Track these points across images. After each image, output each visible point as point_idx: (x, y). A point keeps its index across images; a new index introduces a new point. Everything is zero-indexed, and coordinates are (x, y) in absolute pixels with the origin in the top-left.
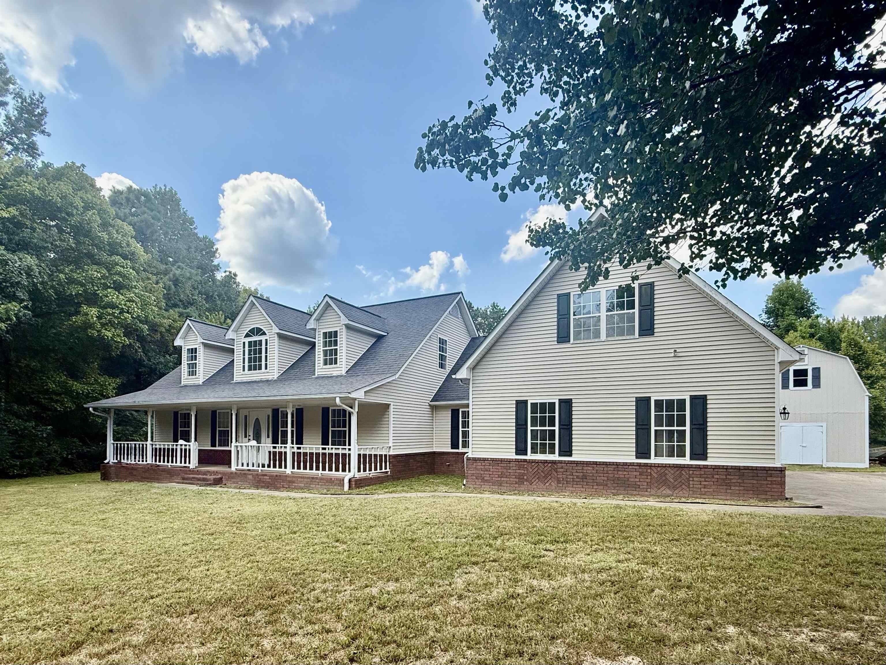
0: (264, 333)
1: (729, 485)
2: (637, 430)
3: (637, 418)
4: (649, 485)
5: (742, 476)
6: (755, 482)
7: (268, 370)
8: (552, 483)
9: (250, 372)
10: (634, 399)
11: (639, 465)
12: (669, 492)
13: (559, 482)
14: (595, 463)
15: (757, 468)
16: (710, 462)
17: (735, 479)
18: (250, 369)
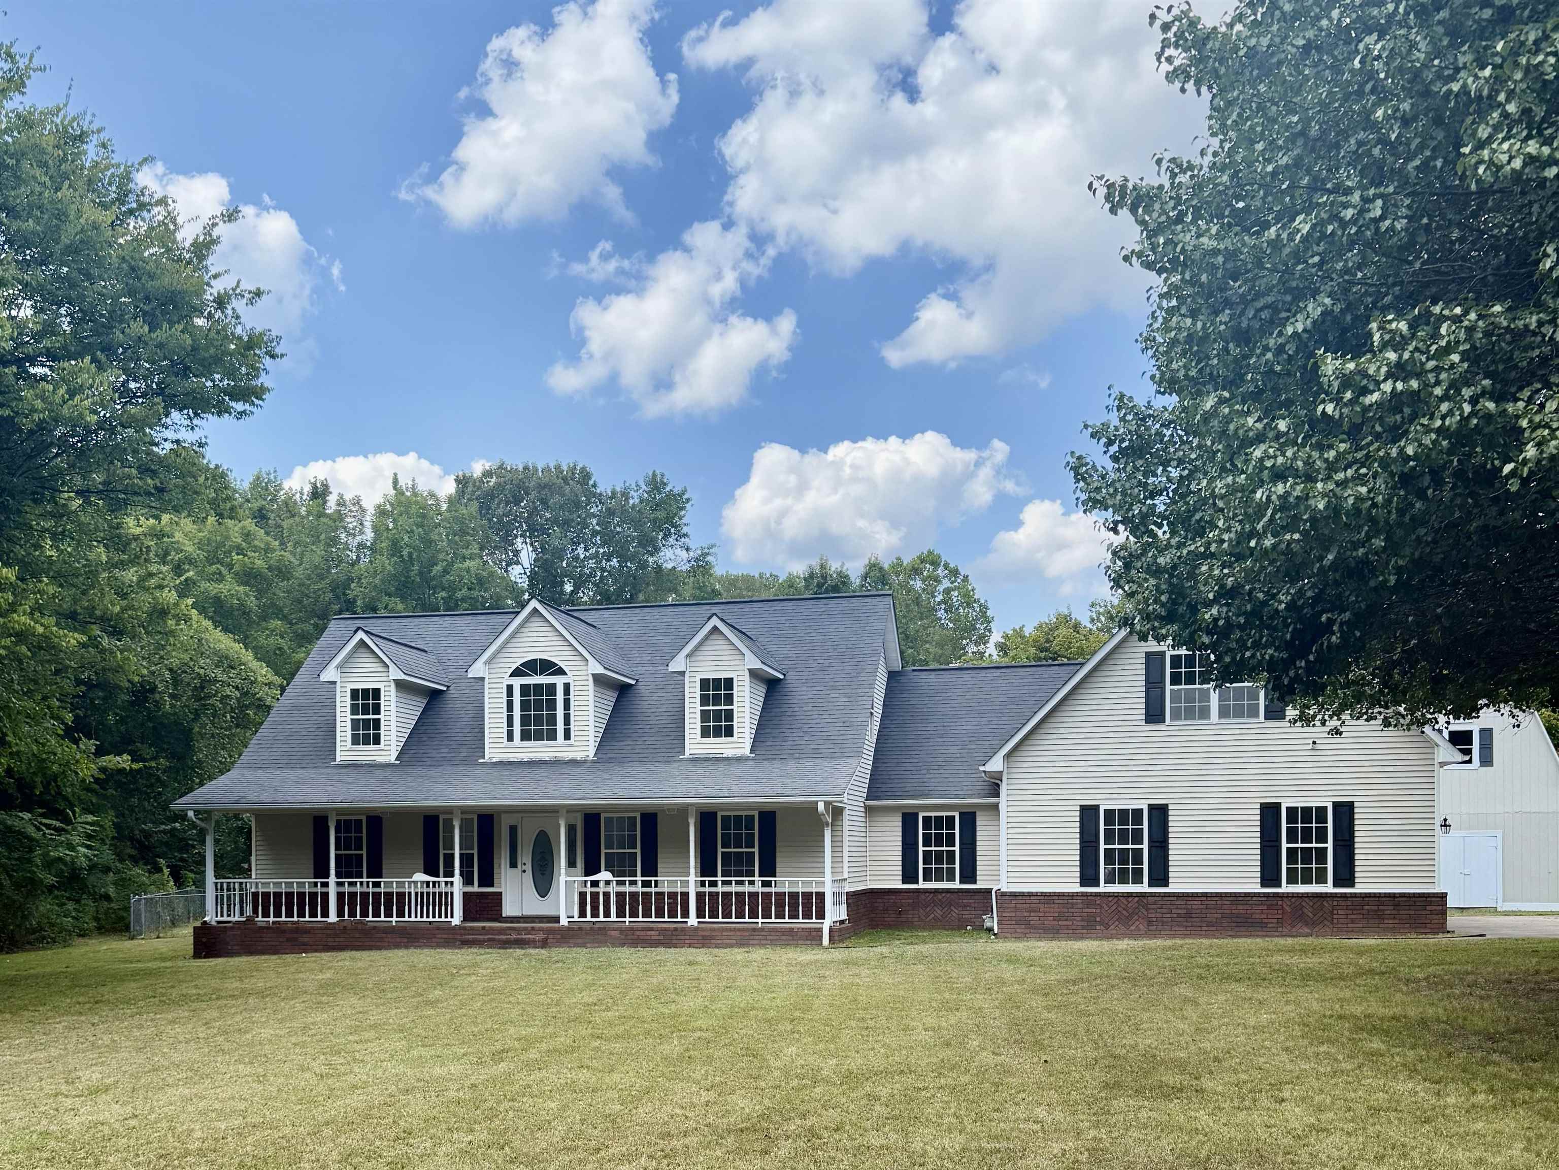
0: (561, 672)
1: (1381, 918)
2: (1262, 849)
3: (1262, 832)
4: (1280, 922)
5: (1397, 906)
6: (1412, 912)
7: (572, 741)
8: (1141, 926)
9: (526, 743)
10: (1258, 806)
11: (1267, 895)
12: (1307, 930)
13: (1150, 923)
14: (1205, 895)
15: (1415, 895)
16: (1359, 889)
17: (1389, 910)
18: (525, 736)
